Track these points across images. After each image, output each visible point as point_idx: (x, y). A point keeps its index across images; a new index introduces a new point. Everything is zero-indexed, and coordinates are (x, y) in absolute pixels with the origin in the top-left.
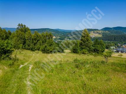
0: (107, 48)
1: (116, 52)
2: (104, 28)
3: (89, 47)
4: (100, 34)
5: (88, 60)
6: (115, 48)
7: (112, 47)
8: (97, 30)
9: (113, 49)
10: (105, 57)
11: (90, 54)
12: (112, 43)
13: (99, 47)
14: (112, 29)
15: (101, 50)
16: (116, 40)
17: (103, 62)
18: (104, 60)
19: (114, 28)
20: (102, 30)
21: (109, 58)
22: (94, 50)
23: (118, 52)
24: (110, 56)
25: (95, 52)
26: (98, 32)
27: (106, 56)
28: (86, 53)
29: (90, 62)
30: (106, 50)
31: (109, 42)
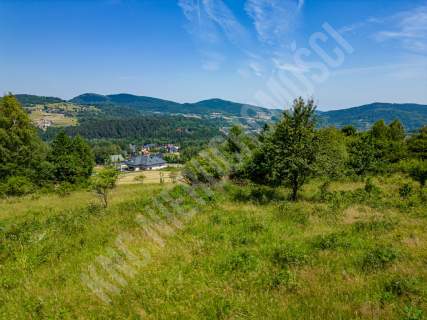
0: (100, 161)
1: (126, 169)
2: (80, 97)
3: (33, 165)
4: (68, 114)
5: (37, 214)
6: (122, 159)
7: (114, 158)
8: (58, 100)
9: (119, 161)
10: (100, 192)
11: (44, 189)
12: (114, 143)
13: (72, 161)
14: (108, 102)
15: (80, 169)
16: (124, 133)
17: (93, 209)
18: (97, 201)
19: (113, 97)
20: (74, 101)
21: (111, 192)
22: (58, 174)
23: (131, 168)
24: (113, 185)
25: (62, 179)
26: (62, 110)
27: (100, 186)
28: (27, 190)
29: (48, 222)
30: (98, 169)
31: (104, 140)
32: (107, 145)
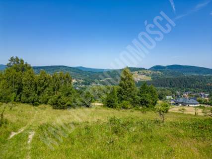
0: (161, 98)
1: (174, 104)
2: (154, 67)
3: (132, 96)
4: (147, 75)
5: (132, 119)
6: (172, 98)
7: (168, 97)
8: (144, 69)
9: (170, 100)
10: (161, 114)
11: (136, 108)
12: (169, 89)
13: (148, 97)
14: (166, 69)
15: (151, 101)
16: (173, 85)
17: (157, 122)
18: (159, 118)
19: (169, 67)
20: (151, 69)
21: (166, 115)
22: (141, 102)
23: (177, 104)
24: (167, 111)
25: (143, 105)
26: (145, 73)
27: (161, 110)
28: (129, 107)
29: (137, 123)
30: (160, 102)
31: (163, 88)
32: (165, 90)
